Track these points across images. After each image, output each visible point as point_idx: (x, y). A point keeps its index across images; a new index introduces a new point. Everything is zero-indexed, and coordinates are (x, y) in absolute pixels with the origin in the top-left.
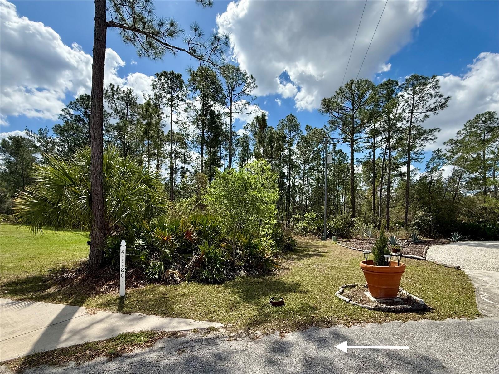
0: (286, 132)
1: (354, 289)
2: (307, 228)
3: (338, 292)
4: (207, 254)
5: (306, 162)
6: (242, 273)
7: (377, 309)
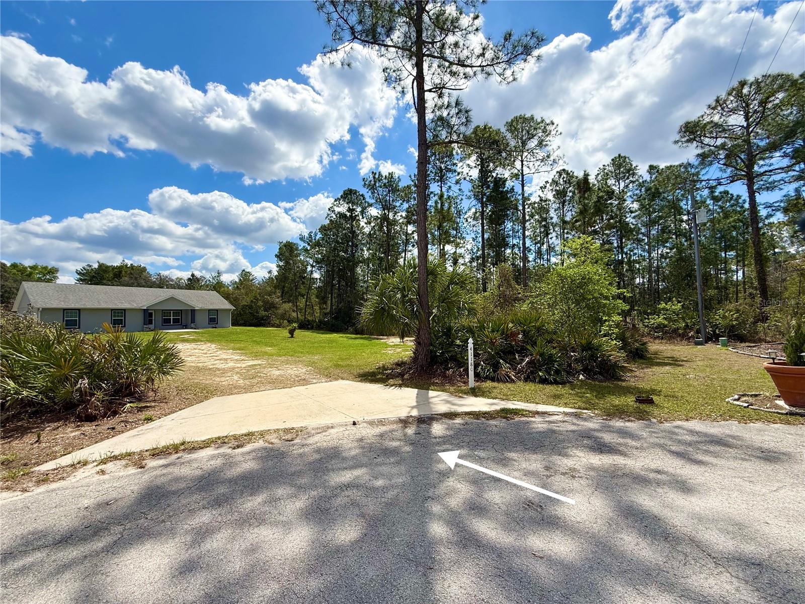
0: (611, 182)
1: (758, 398)
2: (665, 326)
3: (731, 398)
4: (542, 355)
5: (651, 223)
6: (581, 377)
7: (791, 414)
